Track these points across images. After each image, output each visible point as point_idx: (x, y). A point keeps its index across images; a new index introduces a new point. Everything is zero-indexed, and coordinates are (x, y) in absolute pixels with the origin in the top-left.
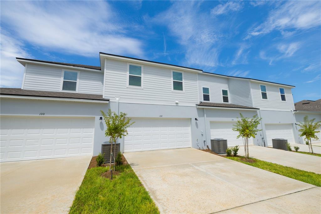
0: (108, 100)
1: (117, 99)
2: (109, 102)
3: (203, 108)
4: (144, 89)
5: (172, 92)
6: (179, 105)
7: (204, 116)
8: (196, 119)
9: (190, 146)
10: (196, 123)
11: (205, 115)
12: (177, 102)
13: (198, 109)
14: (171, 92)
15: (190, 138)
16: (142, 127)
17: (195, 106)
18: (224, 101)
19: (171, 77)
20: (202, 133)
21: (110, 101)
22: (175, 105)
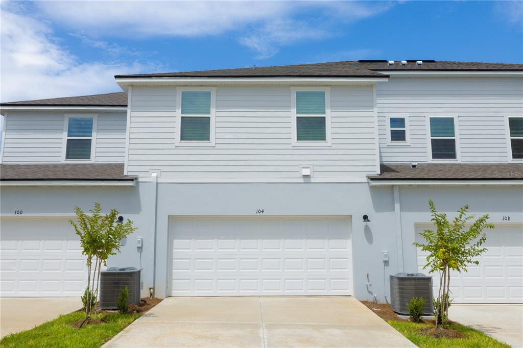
0: (136, 179)
1: (154, 175)
2: (138, 183)
3: (392, 186)
4: (218, 146)
5: (295, 148)
6: (313, 180)
7: (393, 209)
8: (365, 217)
9: (350, 292)
10: (367, 229)
11: (397, 206)
12: (306, 172)
13: (372, 188)
14: (290, 147)
15: (349, 271)
16: (213, 239)
17: (365, 180)
18: (514, 157)
19: (289, 107)
20: (386, 256)
21: (140, 180)
22: (302, 180)
